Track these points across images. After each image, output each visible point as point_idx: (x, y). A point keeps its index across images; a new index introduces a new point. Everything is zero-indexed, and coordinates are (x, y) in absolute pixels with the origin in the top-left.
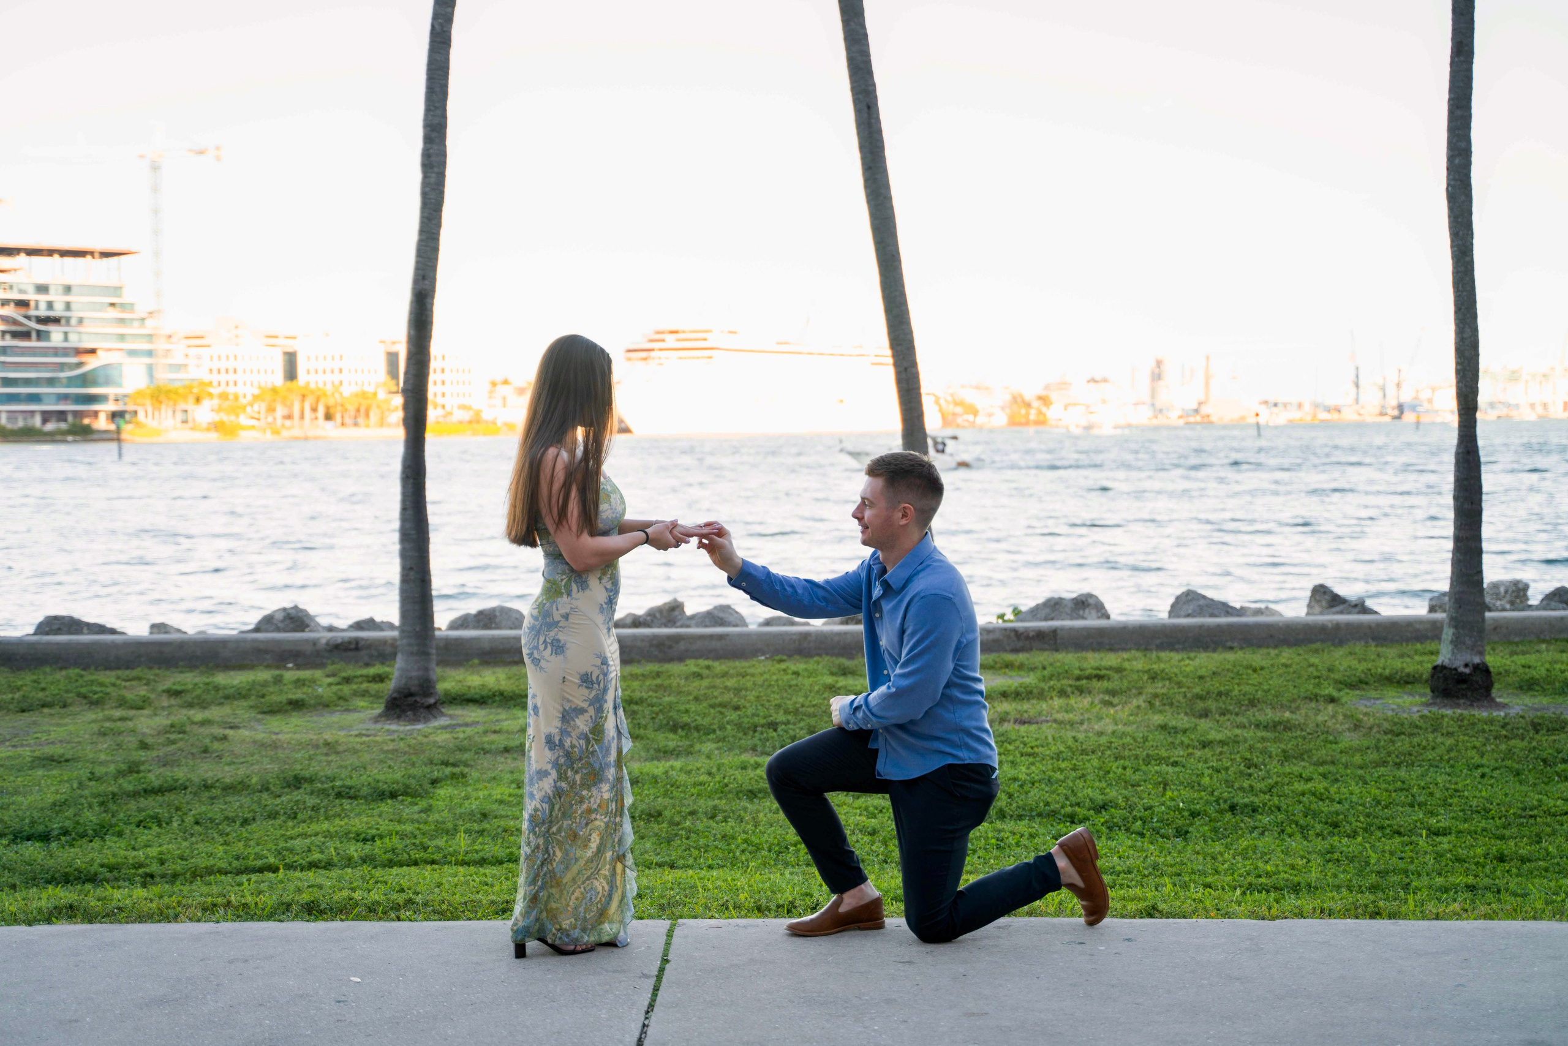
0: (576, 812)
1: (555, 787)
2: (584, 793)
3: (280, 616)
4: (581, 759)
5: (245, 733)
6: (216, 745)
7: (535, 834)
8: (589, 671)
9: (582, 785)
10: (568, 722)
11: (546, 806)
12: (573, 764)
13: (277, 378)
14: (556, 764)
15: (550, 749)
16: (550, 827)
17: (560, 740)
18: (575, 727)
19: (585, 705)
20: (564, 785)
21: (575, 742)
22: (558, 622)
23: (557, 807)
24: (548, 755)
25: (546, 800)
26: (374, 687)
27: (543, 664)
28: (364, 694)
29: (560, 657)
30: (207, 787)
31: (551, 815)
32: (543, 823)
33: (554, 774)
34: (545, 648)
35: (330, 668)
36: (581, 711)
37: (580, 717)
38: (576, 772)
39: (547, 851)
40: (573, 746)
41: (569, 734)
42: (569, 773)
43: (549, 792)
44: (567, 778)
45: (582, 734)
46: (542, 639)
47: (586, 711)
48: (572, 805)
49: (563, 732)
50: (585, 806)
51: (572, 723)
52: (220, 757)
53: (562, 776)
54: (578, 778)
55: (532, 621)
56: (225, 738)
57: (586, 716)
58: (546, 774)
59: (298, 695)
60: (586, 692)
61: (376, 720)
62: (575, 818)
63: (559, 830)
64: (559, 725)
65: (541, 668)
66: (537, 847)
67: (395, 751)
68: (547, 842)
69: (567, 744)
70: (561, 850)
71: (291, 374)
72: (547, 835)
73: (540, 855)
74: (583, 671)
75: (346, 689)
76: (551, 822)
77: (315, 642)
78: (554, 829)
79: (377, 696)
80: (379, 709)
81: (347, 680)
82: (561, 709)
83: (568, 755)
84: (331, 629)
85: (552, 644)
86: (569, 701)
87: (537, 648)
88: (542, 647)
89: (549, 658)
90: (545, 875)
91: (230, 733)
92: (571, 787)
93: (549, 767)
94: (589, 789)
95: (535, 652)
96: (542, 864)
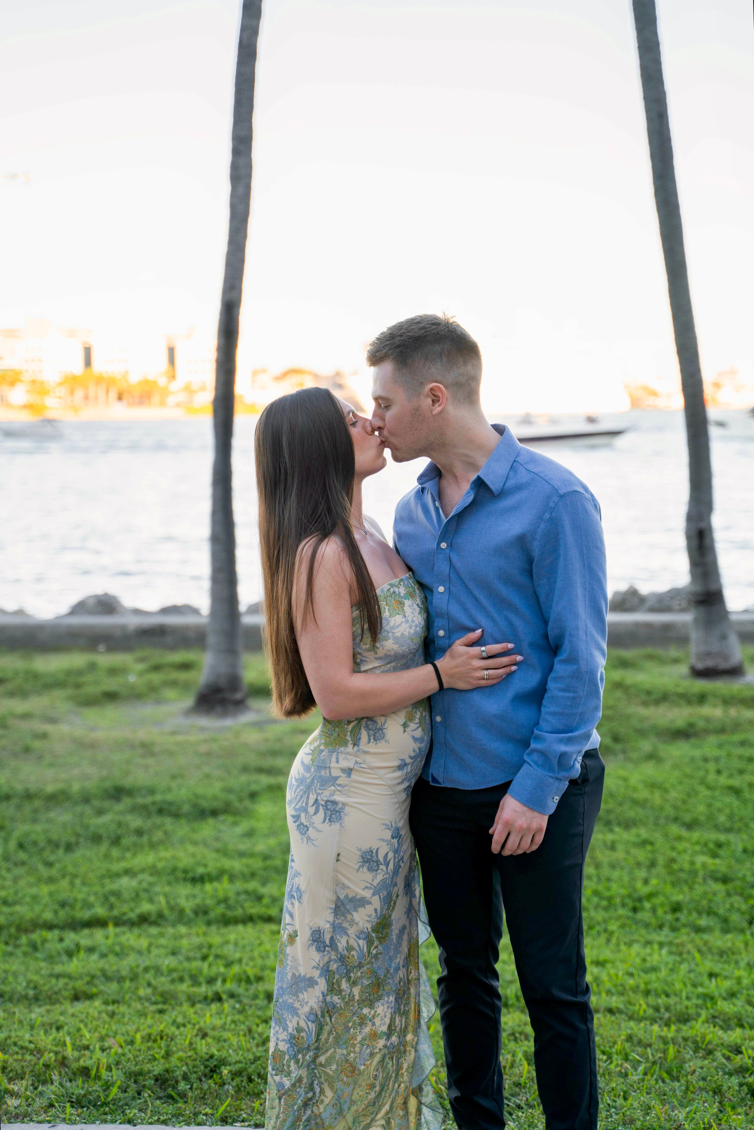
0: (354, 1038)
1: (324, 1001)
2: (365, 1011)
3: (91, 602)
4: (360, 966)
5: (64, 728)
6: (37, 744)
7: (297, 1062)
8: (374, 848)
9: (362, 1002)
10: (343, 915)
11: (313, 1026)
12: (348, 972)
13: (78, 367)
14: (326, 972)
15: (318, 949)
16: (316, 1057)
17: (332, 938)
18: (352, 923)
19: (367, 894)
20: (336, 999)
21: (352, 942)
22: (337, 778)
23: (327, 1028)
24: (316, 957)
25: (312, 1017)
26: (183, 676)
27: (311, 832)
28: (174, 684)
29: (336, 826)
30: (29, 796)
31: (318, 1040)
32: (308, 1049)
33: (322, 985)
34: (316, 813)
35: (139, 654)
36: (362, 902)
37: (361, 910)
38: (354, 983)
39: (311, 1087)
40: (349, 948)
41: (344, 931)
42: (344, 985)
43: (315, 1006)
44: (340, 991)
45: (362, 932)
46: (312, 798)
47: (369, 903)
48: (348, 1029)
49: (337, 928)
50: (367, 1030)
51: (349, 917)
52: (40, 758)
53: (333, 988)
54: (356, 991)
55: (302, 771)
56: (44, 736)
57: (369, 910)
58: (311, 982)
59: (111, 684)
60: (368, 876)
61: (189, 712)
62: (354, 1046)
63: (329, 1062)
64: (331, 919)
65: (309, 839)
66: (300, 1080)
67: (209, 754)
68: (312, 1077)
69: (342, 943)
70: (332, 1088)
71: (88, 363)
72: (313, 1065)
73: (302, 1091)
74: (365, 847)
75: (156, 678)
76: (317, 1049)
77: (123, 627)
78: (322, 1059)
79: (186, 686)
80: (189, 701)
81: (157, 668)
82: (334, 898)
83: (342, 959)
84: (137, 612)
85: (326, 807)
86: (344, 887)
87: (305, 810)
88: (311, 810)
89: (320, 827)
90: (308, 1120)
91: (49, 728)
92: (347, 1004)
93: (316, 973)
94: (371, 1006)
95: (303, 815)
96: (305, 1105)
